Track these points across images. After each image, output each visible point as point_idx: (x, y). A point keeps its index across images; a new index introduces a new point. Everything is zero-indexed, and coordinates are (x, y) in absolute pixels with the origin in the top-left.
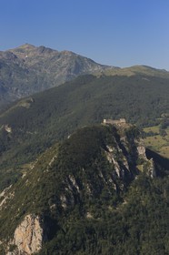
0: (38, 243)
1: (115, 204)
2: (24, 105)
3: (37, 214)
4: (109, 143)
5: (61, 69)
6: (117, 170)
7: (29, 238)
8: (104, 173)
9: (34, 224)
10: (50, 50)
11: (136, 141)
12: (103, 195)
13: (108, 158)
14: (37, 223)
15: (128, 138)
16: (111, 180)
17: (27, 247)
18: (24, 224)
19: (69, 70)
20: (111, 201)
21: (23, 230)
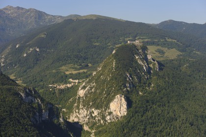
0: (125, 110)
1: (149, 86)
2: (43, 36)
3: (122, 94)
4: (135, 54)
5: (31, 18)
6: (145, 68)
7: (119, 107)
8: (139, 70)
9: (121, 100)
10: (22, 9)
11: (146, 52)
12: (142, 82)
13: (139, 62)
14: (123, 99)
15: (143, 50)
16: (143, 74)
17: (119, 112)
18: (116, 100)
19: (36, 18)
20: (147, 84)
21: (116, 103)
